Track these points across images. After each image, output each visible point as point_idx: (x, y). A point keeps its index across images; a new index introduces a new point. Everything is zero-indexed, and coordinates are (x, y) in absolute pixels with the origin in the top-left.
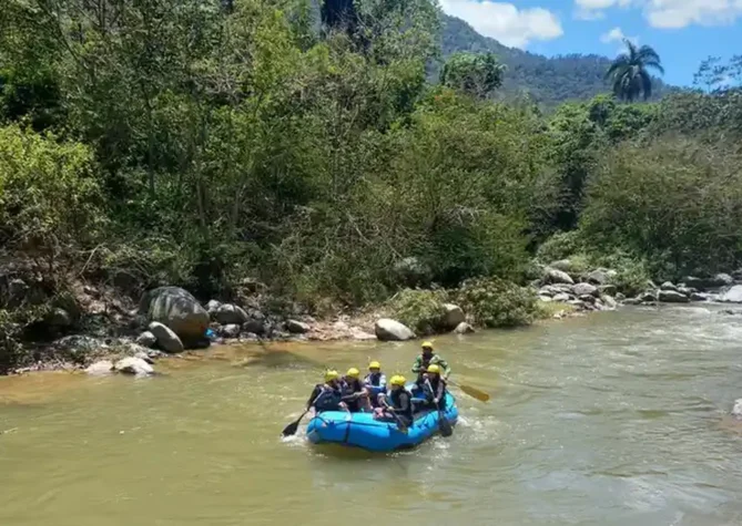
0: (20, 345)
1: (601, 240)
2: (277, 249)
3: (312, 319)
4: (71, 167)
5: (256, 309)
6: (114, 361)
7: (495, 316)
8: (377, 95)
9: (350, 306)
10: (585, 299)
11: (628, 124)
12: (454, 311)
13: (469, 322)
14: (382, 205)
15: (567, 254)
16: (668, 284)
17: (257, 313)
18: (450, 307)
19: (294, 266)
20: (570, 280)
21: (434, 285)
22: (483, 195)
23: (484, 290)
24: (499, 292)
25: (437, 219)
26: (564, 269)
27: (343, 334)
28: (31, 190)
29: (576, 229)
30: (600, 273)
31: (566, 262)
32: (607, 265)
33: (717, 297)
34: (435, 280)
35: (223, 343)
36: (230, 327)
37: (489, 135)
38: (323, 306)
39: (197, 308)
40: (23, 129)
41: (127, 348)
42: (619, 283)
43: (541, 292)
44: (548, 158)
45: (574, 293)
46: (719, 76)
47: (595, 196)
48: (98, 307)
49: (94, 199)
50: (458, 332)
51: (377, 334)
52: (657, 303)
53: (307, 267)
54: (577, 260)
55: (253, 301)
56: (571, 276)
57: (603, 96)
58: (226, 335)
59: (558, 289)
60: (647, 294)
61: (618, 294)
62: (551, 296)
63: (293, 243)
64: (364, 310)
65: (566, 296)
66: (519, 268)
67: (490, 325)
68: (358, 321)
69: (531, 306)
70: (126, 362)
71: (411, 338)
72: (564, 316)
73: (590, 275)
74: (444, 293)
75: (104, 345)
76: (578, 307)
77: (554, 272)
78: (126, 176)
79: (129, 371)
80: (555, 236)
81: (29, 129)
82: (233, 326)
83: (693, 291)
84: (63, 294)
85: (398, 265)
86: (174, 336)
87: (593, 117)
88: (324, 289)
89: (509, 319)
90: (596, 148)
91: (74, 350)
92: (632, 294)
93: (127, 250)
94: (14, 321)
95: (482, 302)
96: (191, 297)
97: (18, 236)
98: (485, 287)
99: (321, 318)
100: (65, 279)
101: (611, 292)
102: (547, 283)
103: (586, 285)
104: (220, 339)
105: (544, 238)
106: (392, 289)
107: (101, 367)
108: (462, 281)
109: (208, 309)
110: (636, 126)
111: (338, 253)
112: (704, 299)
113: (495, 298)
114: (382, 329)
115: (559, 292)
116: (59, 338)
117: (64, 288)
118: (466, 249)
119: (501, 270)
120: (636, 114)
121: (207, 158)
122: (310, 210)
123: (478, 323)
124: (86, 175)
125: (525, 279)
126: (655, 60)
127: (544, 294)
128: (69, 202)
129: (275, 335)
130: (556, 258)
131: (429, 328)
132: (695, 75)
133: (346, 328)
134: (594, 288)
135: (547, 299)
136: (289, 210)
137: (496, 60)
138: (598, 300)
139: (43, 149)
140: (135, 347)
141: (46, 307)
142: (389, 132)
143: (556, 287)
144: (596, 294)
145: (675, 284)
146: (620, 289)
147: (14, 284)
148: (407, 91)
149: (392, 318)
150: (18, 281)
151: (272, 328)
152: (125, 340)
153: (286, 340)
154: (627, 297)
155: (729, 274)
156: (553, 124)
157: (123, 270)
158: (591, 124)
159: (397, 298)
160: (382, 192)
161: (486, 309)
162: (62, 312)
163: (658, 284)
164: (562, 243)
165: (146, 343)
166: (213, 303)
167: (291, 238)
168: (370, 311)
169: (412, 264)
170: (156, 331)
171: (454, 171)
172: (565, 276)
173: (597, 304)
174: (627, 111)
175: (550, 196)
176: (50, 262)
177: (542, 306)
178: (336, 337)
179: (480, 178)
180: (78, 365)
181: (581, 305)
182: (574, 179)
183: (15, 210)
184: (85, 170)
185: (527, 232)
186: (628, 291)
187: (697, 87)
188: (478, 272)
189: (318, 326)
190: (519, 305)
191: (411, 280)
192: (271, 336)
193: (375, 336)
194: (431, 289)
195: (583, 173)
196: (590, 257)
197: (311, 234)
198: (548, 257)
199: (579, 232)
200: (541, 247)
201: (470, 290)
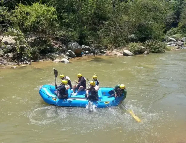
0: (39, 55)
1: (185, 30)
2: (99, 33)
3: (107, 50)
4: (50, 13)
5: (93, 47)
6: (60, 59)
7: (155, 50)
9: (117, 47)
10: (179, 46)
12: (144, 48)
13: (148, 51)
14: (125, 21)
15: (175, 34)
17: (94, 48)
18: (143, 47)
19: (103, 37)
20: (176, 40)
21: (139, 42)
22: (152, 18)
23: (152, 43)
24: (156, 43)
25: (140, 25)
27: (115, 54)
28: (42, 18)
29: (177, 27)
30: (184, 39)
31: (174, 36)
34: (139, 40)
35: (85, 55)
36: (87, 52)
37: (155, 2)
38: (110, 47)
39: (79, 47)
40: (39, 3)
41: (63, 56)
43: (167, 44)
44: (170, 8)
45: (176, 44)
47: (184, 18)
48: (57, 46)
49: (56, 20)
50: (145, 54)
53: (106, 37)
54: (178, 35)
55: (93, 45)
58: (86, 54)
59: (172, 43)
62: (170, 45)
63: (102, 31)
64: (120, 48)
65: (174, 45)
66: (161, 37)
67: (153, 52)
68: (119, 50)
69: (165, 47)
70: (63, 60)
71: (132, 55)
72: (174, 50)
73: (182, 39)
74: (141, 44)
75: (58, 55)
76: (178, 48)
77: (171, 39)
78: (63, 15)
79: (63, 62)
80: (172, 29)
81: (41, 4)
82: (88, 51)
84: (49, 43)
85: (129, 37)
86: (74, 53)
88: (110, 43)
89: (158, 50)
90: (184, 5)
91: (51, 56)
93: (63, 33)
94: (38, 49)
95: (151, 46)
96: (78, 44)
97: (39, 29)
98: (152, 42)
99: (109, 49)
100: (49, 40)
102: (169, 41)
103: (180, 42)
104: (85, 54)
105: (169, 30)
106: (127, 42)
107: (57, 60)
108: (146, 41)
109: (82, 47)
111: (114, 33)
113: (154, 45)
114: (125, 53)
116: (48, 53)
117: (49, 42)
118: (148, 32)
119: (157, 38)
121: (82, 10)
122: (107, 23)
123: (150, 52)
124: (54, 14)
125: (163, 40)
127: (168, 44)
128: (50, 21)
129: (98, 54)
130: (172, 35)
131: (137, 53)
133: (115, 52)
134: (182, 43)
135: (169, 45)
136: (102, 23)
138: (183, 46)
139: (44, 8)
140: (65, 56)
141: (45, 46)
142: (128, 2)
143: (172, 42)
144: (183, 44)
147: (38, 41)
149: (127, 50)
150: (39, 40)
151: (97, 52)
152: (63, 55)
153: (100, 55)
157: (62, 37)
159: (129, 45)
160: (125, 18)
161: (152, 48)
162: (48, 47)
164: (174, 31)
165: (67, 55)
166: (83, 46)
167: (102, 30)
168: (122, 48)
169: (133, 36)
170: (69, 52)
171: (145, 12)
172: (174, 39)
173: (183, 47)
175: (171, 18)
176: (46, 35)
177: (167, 47)
178: (113, 54)
179: (152, 14)
180: (52, 60)
182: (178, 14)
183: (38, 23)
184: (54, 13)
185: (164, 28)
188: (151, 38)
189: (108, 52)
190: (161, 47)
191: (133, 40)
192: (97, 54)
193: (123, 54)
194: (138, 43)
195: (180, 12)
196: (181, 35)
197: (107, 29)
198: (169, 34)
199: (178, 28)
200: (168, 32)
201: (148, 43)
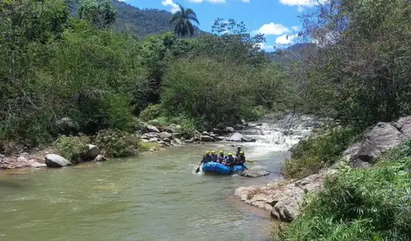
1: (172, 110)
7: (118, 150)
8: (38, 20)
9: (28, 147)
10: (165, 141)
11: (182, 49)
12: (94, 148)
13: (103, 155)
14: (46, 86)
15: (156, 116)
16: (205, 132)
18: (91, 146)
20: (158, 130)
21: (80, 134)
22: (107, 82)
23: (110, 137)
24: (119, 137)
25: (80, 96)
26: (154, 124)
27: (24, 164)
29: (159, 103)
30: (172, 127)
31: (155, 120)
32: (176, 123)
33: (228, 138)
34: (81, 131)
37: (108, 49)
42: (182, 132)
43: (142, 137)
45: (159, 137)
46: (223, 28)
50: (97, 161)
51: (46, 163)
52: (201, 142)
54: (161, 120)
56: (158, 128)
57: (170, 33)
59: (151, 136)
60: (196, 137)
61: (182, 138)
62: (148, 139)
64: (38, 149)
65: (156, 139)
66: (130, 124)
67: (115, 156)
68: (34, 156)
69: (137, 145)
71: (69, 165)
72: (155, 150)
73: (168, 128)
74: (87, 138)
76: (162, 145)
77: (149, 126)
80: (149, 106)
83: (217, 136)
85: (58, 122)
87: (166, 44)
89: (125, 152)
90: (167, 60)
92: (188, 138)
95: (109, 143)
98: (111, 134)
99: (9, 154)
101: (178, 136)
102: (145, 132)
103: (166, 133)
106: (55, 136)
108: (98, 132)
110: (187, 51)
112: (222, 140)
113: (116, 141)
114: (50, 160)
115: (152, 137)
118: (99, 113)
119: (121, 126)
120: (187, 44)
123: (108, 155)
125: (133, 130)
126: (194, 17)
127: (144, 138)
130: (150, 119)
131: (80, 159)
132: (213, 27)
133: (26, 160)
134: (170, 135)
135: (147, 141)
137: (111, 7)
138: (172, 141)
143: (151, 134)
144: (171, 138)
145: (208, 132)
146: (182, 135)
148: (57, 19)
149: (54, 153)
154: (186, 139)
155: (233, 127)
156: (145, 46)
158: (164, 47)
159: (58, 142)
160: (44, 78)
161: (112, 147)
163: (201, 132)
164: (153, 111)
168: (42, 149)
169: (67, 121)
171: (89, 68)
172: (155, 128)
173: (172, 143)
174: (182, 42)
177: (144, 145)
178: (20, 166)
179: (106, 73)
181: (164, 144)
182: (157, 77)
186: (186, 136)
187: (214, 33)
188: (106, 126)
190: (131, 144)
191: (68, 131)
193: (45, 165)
194: (79, 136)
195: (162, 74)
196: (167, 118)
198: (146, 118)
199: (160, 105)
200: (142, 112)
201: (103, 136)
